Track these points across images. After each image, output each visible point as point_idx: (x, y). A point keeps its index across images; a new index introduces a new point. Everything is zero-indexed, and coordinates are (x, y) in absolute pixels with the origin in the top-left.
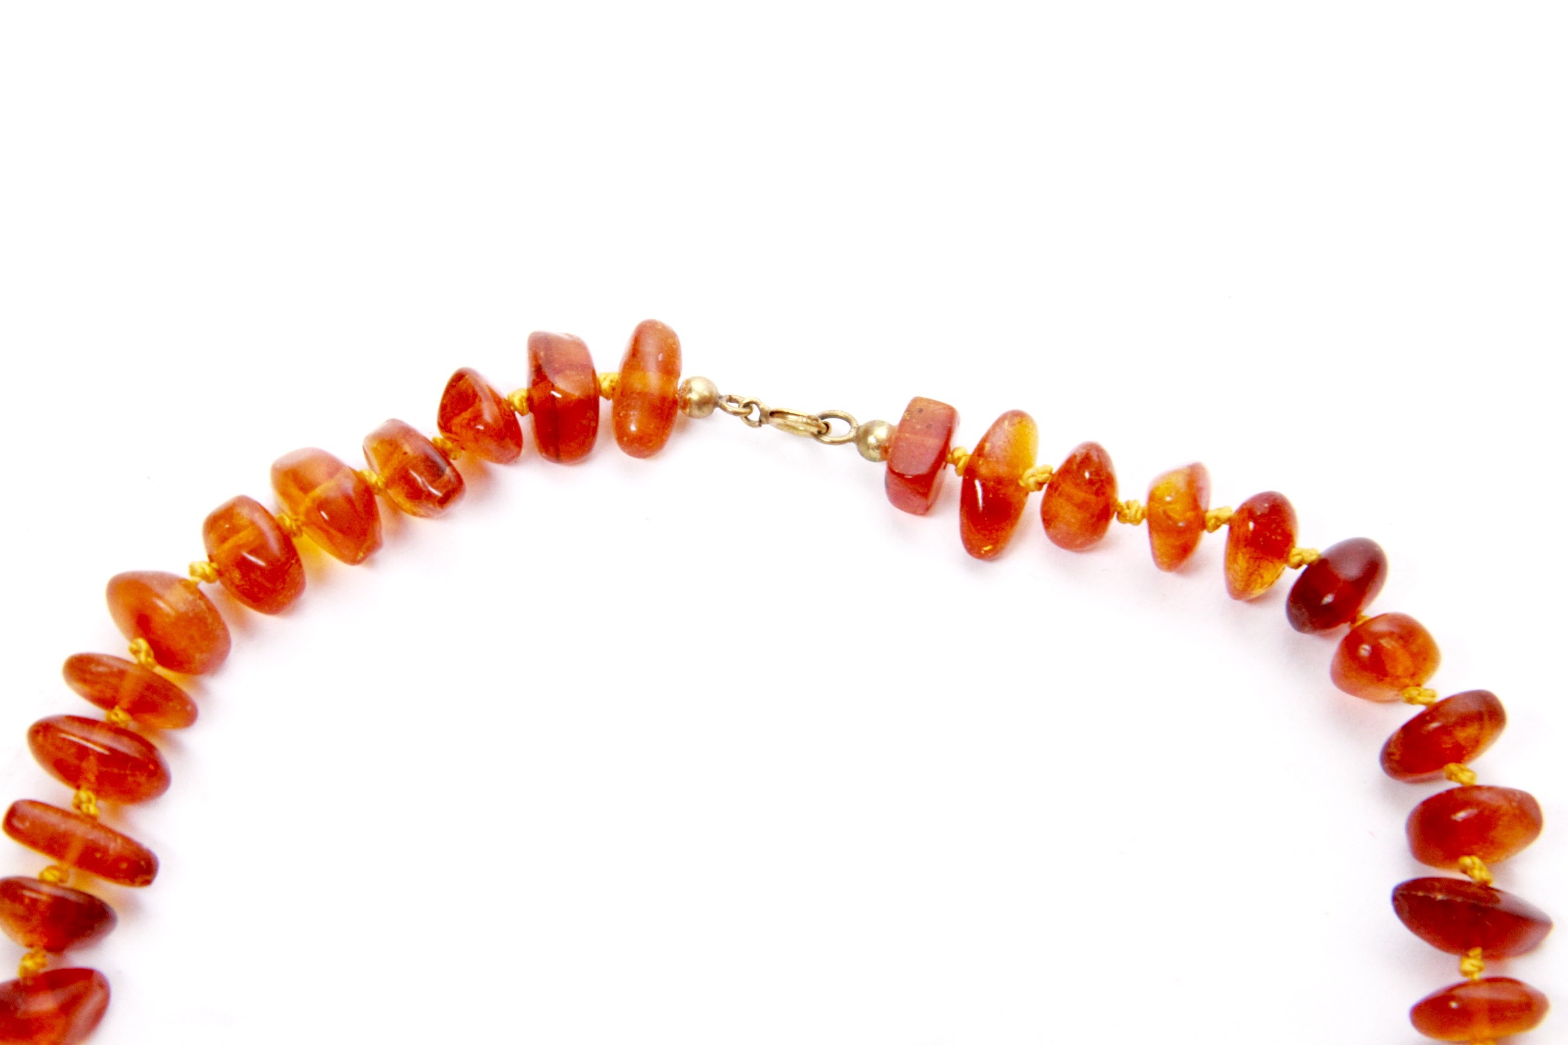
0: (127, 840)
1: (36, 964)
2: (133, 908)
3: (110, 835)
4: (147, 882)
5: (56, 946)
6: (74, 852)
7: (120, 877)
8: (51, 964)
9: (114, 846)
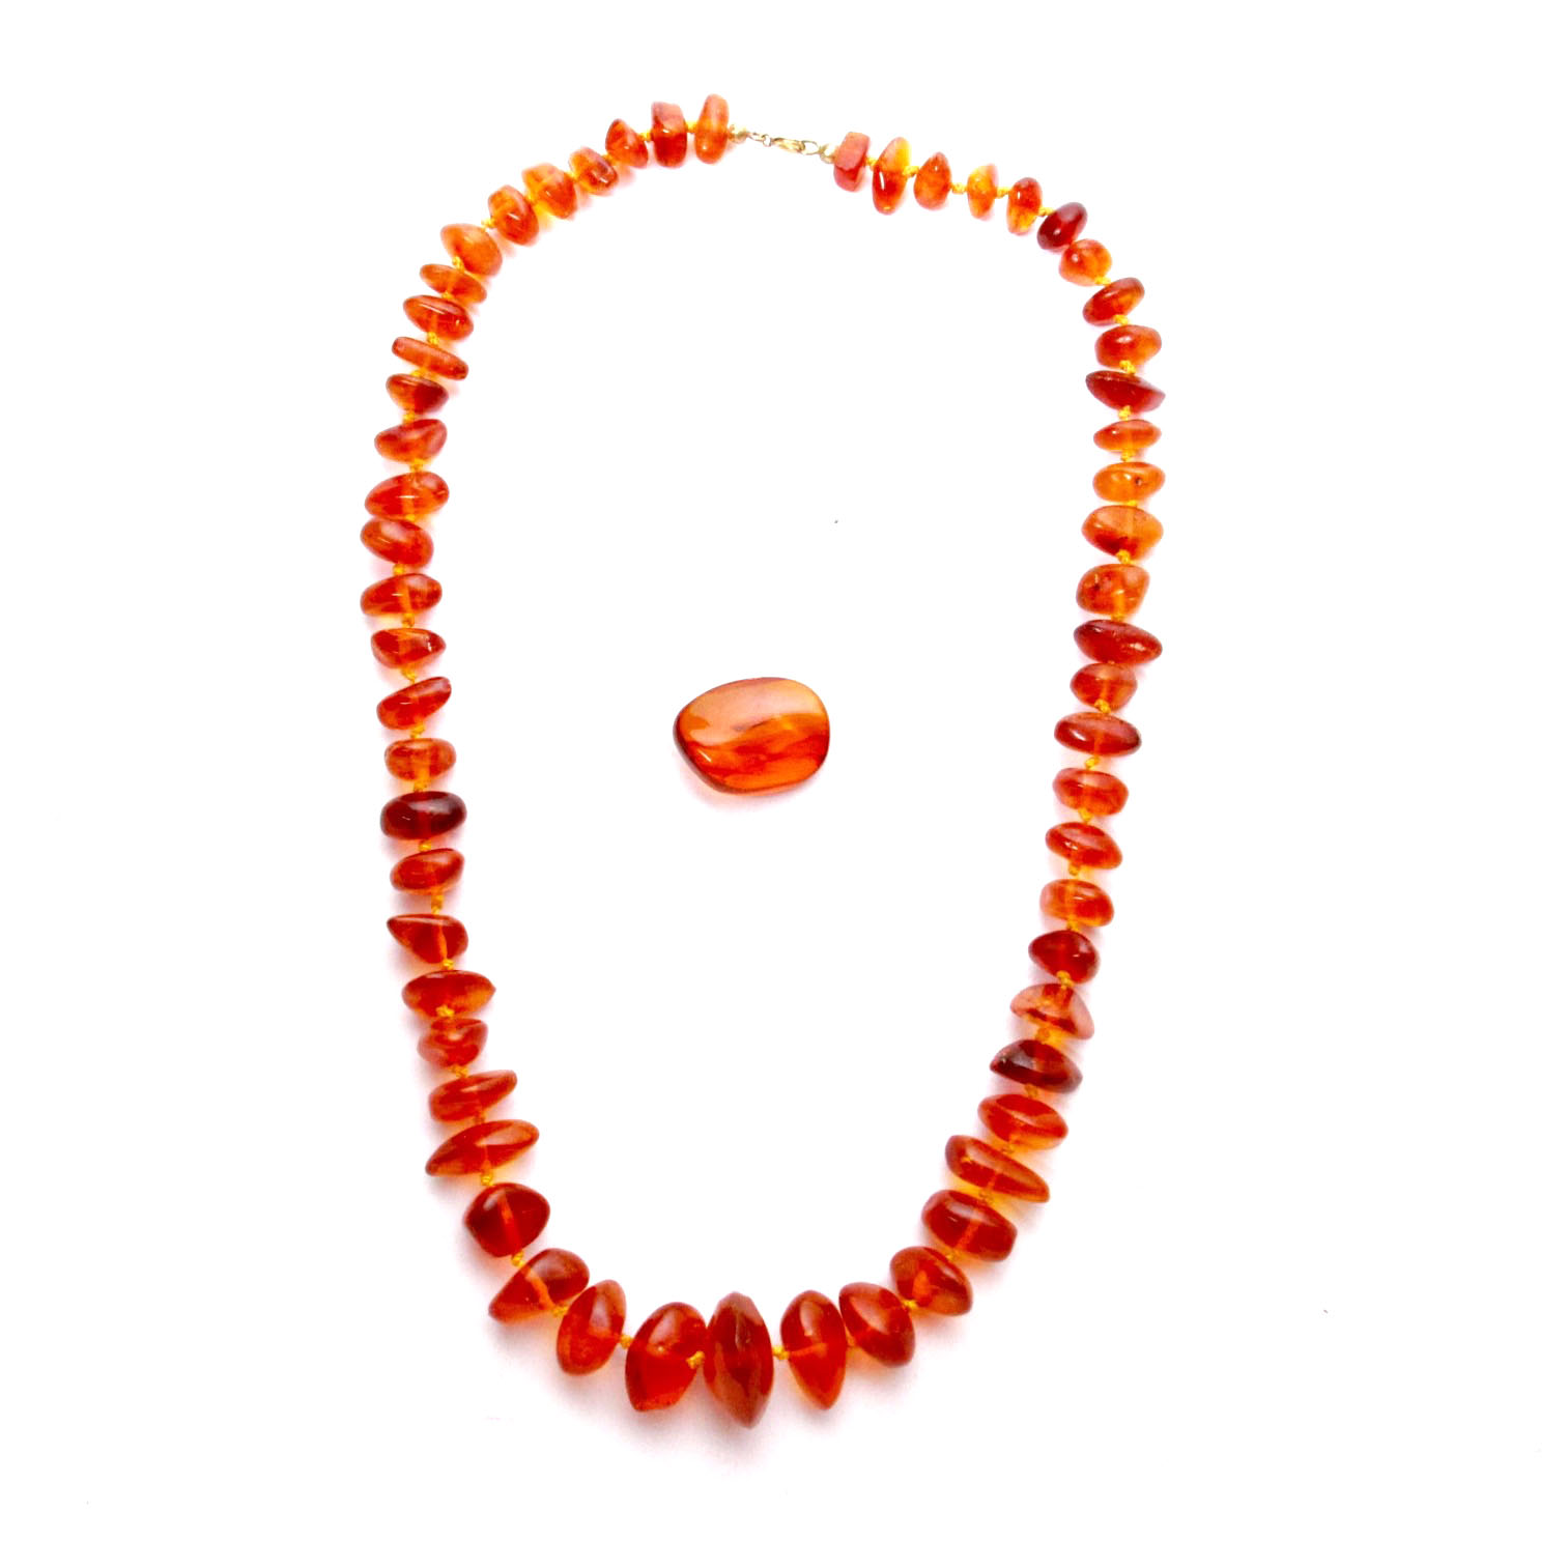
0: (454, 357)
1: (411, 418)
2: (456, 391)
4: (463, 377)
5: (419, 410)
6: (427, 362)
7: (450, 375)
8: (418, 417)
9: (446, 359)
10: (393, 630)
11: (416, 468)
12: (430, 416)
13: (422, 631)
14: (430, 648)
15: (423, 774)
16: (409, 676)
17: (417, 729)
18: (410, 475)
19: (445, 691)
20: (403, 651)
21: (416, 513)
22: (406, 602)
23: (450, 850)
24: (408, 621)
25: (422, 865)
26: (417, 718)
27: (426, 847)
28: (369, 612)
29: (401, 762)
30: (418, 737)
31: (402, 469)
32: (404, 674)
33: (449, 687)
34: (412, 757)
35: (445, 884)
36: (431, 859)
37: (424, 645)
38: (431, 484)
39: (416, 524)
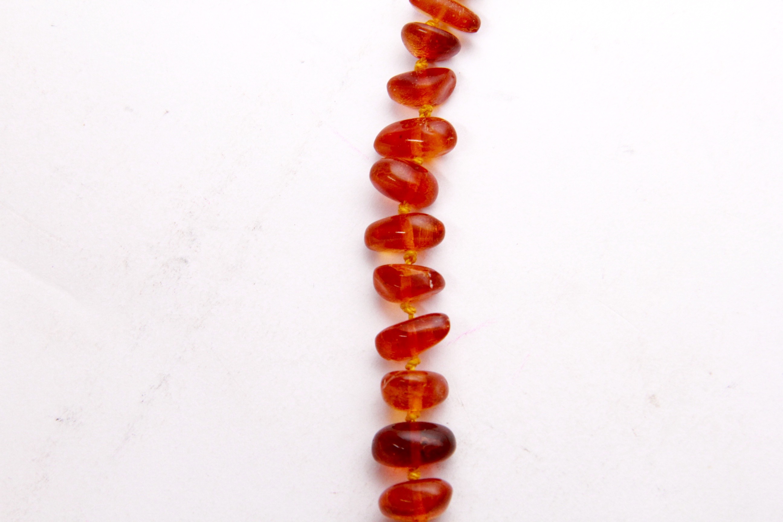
0: (467, 10)
1: (423, 65)
2: (469, 44)
3: (460, 7)
4: (475, 31)
5: (431, 59)
6: (442, 14)
7: (463, 27)
8: (429, 66)
9: (461, 12)
10: (395, 266)
11: (425, 113)
12: (440, 65)
13: (425, 269)
14: (431, 286)
15: (416, 405)
16: (408, 310)
17: (414, 361)
18: (421, 119)
19: (444, 327)
20: (404, 285)
21: (423, 156)
22: (410, 240)
23: (439, 480)
24: (411, 258)
25: (410, 493)
26: (413, 351)
27: (415, 475)
28: (373, 247)
29: (397, 392)
30: (413, 369)
31: (412, 113)
32: (404, 308)
33: (448, 323)
34: (409, 387)
35: (431, 513)
36: (420, 488)
37: (426, 282)
38: (440, 130)
39: (423, 166)
